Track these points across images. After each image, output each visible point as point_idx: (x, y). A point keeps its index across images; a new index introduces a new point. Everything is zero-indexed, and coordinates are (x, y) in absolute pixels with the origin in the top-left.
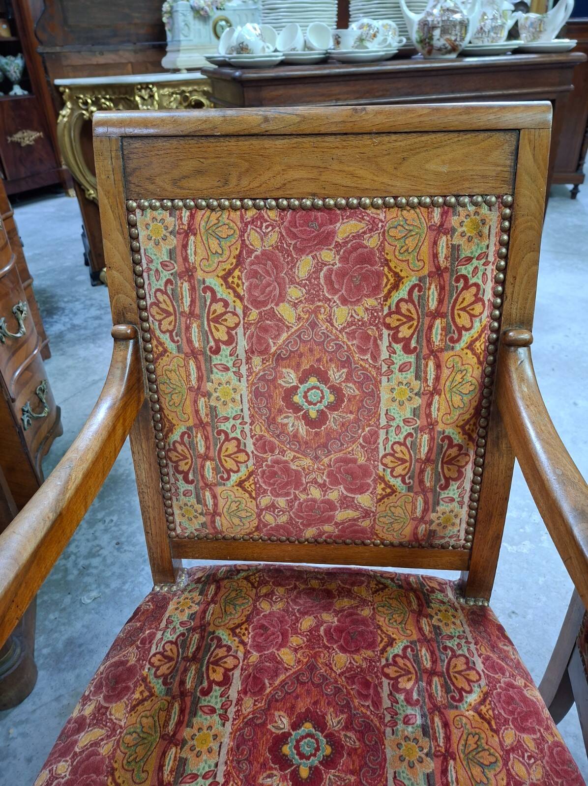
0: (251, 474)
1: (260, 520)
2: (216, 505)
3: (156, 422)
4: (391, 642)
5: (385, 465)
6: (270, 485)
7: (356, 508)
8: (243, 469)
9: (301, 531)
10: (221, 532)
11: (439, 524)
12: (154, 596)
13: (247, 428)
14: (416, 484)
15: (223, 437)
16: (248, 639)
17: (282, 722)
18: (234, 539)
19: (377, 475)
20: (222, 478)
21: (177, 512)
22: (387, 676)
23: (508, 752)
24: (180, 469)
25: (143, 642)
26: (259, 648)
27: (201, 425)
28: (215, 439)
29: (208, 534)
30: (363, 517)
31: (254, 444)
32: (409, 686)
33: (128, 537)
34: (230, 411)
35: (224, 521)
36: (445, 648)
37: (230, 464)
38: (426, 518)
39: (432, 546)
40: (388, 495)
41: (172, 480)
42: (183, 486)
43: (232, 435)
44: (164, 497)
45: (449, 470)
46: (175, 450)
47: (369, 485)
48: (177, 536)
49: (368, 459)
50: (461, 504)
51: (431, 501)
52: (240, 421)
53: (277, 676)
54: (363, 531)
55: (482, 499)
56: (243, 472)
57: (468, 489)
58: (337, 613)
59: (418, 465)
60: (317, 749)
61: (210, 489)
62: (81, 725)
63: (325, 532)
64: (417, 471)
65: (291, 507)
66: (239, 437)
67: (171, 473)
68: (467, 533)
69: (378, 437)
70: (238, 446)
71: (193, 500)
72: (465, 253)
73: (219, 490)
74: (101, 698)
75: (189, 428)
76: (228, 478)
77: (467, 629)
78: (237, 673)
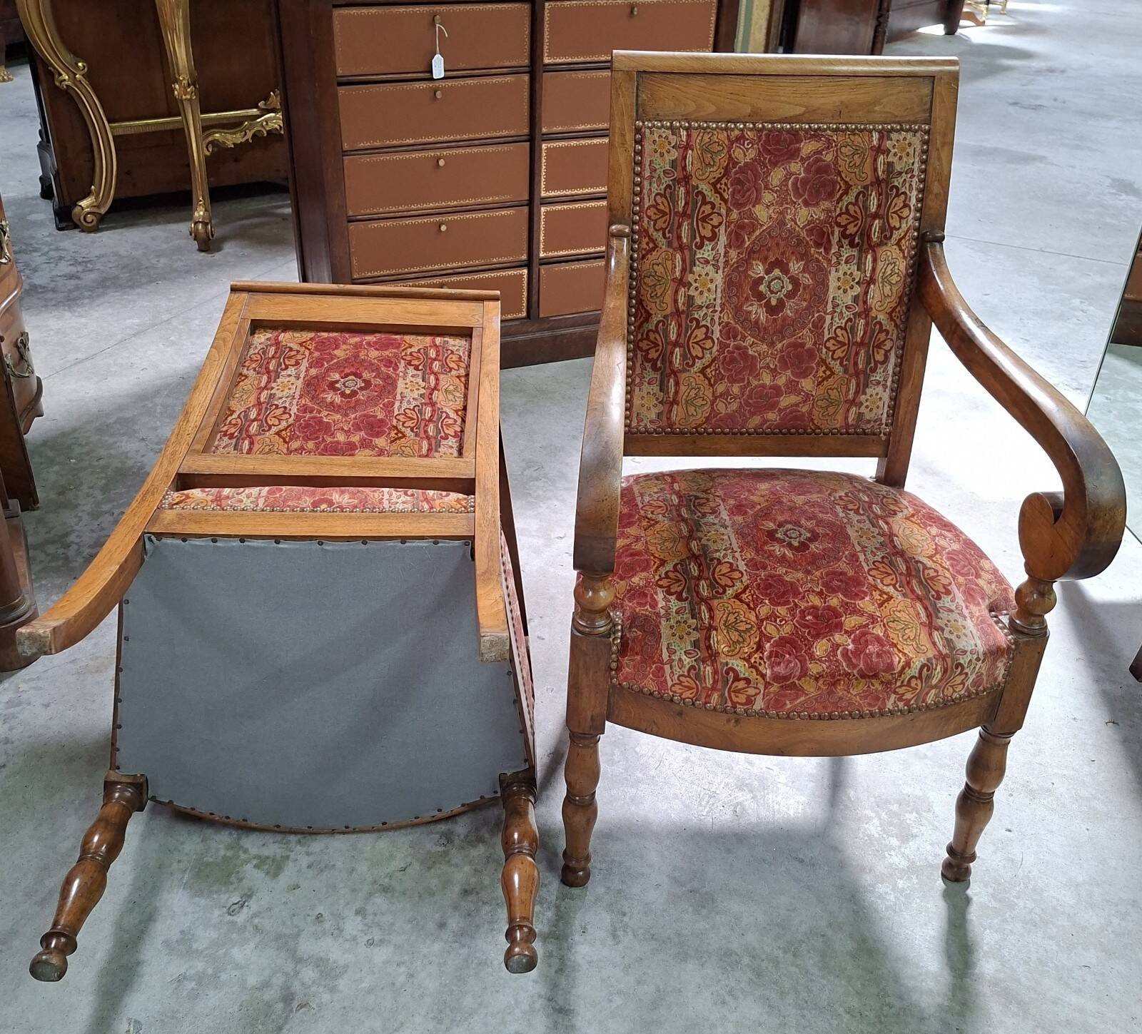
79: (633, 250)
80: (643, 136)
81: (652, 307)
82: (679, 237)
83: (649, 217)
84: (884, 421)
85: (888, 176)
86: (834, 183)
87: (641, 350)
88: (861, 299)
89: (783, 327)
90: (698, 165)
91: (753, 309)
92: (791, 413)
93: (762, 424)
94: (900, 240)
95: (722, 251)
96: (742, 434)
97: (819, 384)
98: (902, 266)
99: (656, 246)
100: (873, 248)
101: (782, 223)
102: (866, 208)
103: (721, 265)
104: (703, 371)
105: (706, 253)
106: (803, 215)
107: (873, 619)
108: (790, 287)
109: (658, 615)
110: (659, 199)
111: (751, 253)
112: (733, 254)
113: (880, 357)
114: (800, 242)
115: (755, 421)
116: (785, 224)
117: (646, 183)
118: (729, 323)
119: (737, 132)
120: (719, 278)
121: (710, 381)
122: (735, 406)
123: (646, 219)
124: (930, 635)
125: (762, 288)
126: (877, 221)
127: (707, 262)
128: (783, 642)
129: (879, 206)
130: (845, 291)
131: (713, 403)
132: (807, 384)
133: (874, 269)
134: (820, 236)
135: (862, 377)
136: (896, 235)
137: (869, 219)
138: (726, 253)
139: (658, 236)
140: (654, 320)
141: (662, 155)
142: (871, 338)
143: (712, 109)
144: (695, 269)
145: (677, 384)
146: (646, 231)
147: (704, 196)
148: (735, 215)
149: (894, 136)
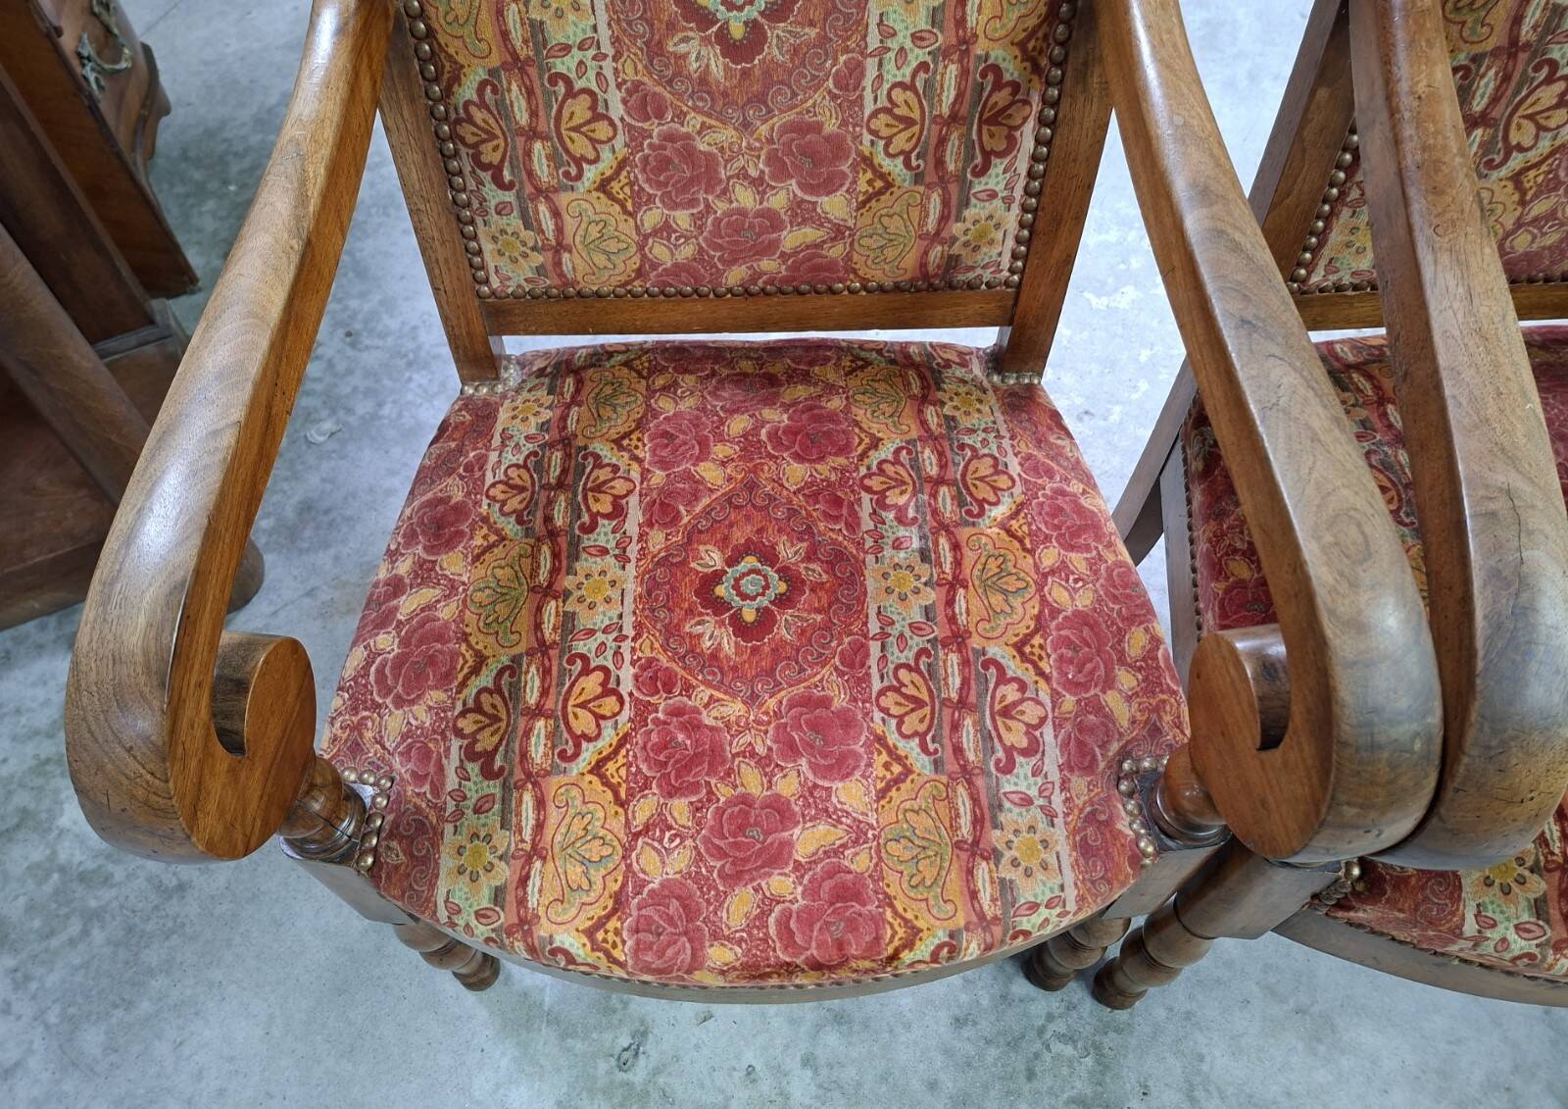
0: (622, 164)
1: (644, 256)
2: (559, 230)
3: (423, 61)
4: (876, 442)
5: (875, 133)
6: (660, 185)
7: (819, 221)
8: (606, 155)
9: (720, 273)
10: (574, 283)
11: (966, 244)
12: (466, 403)
13: (608, 66)
14: (930, 169)
15: (561, 88)
16: (644, 453)
17: (712, 558)
18: (598, 295)
19: (860, 154)
20: (567, 174)
21: (488, 247)
22: (868, 490)
23: (1045, 576)
24: (485, 159)
25: (469, 468)
26: (664, 464)
27: (516, 63)
28: (545, 92)
29: (550, 287)
30: (833, 239)
31: (625, 102)
32: (902, 500)
33: (366, 322)
34: (570, 29)
35: (578, 261)
36: (962, 447)
37: (580, 146)
38: (944, 234)
39: (951, 287)
40: (880, 193)
41: (472, 185)
42: (494, 195)
43: (579, 84)
44: (459, 219)
45: (992, 136)
46: (470, 120)
47: (844, 175)
48: (493, 293)
49: (844, 123)
50: (1008, 201)
51: (954, 201)
52: (592, 52)
53: (697, 499)
54: (831, 266)
55: (1047, 190)
56: (607, 162)
57: (1024, 173)
58: (786, 407)
59: (935, 128)
60: (767, 587)
61: (547, 198)
62: (396, 587)
63: (761, 274)
64: (933, 141)
65: (701, 228)
66: (594, 87)
67: (467, 169)
68: (1015, 256)
69: (862, 75)
70: (593, 107)
71: (515, 222)
73: (563, 199)
74: (419, 550)
75: (492, 72)
76: (579, 176)
77: (1000, 417)
78: (633, 501)
115: (735, 276)
118: (642, 83)
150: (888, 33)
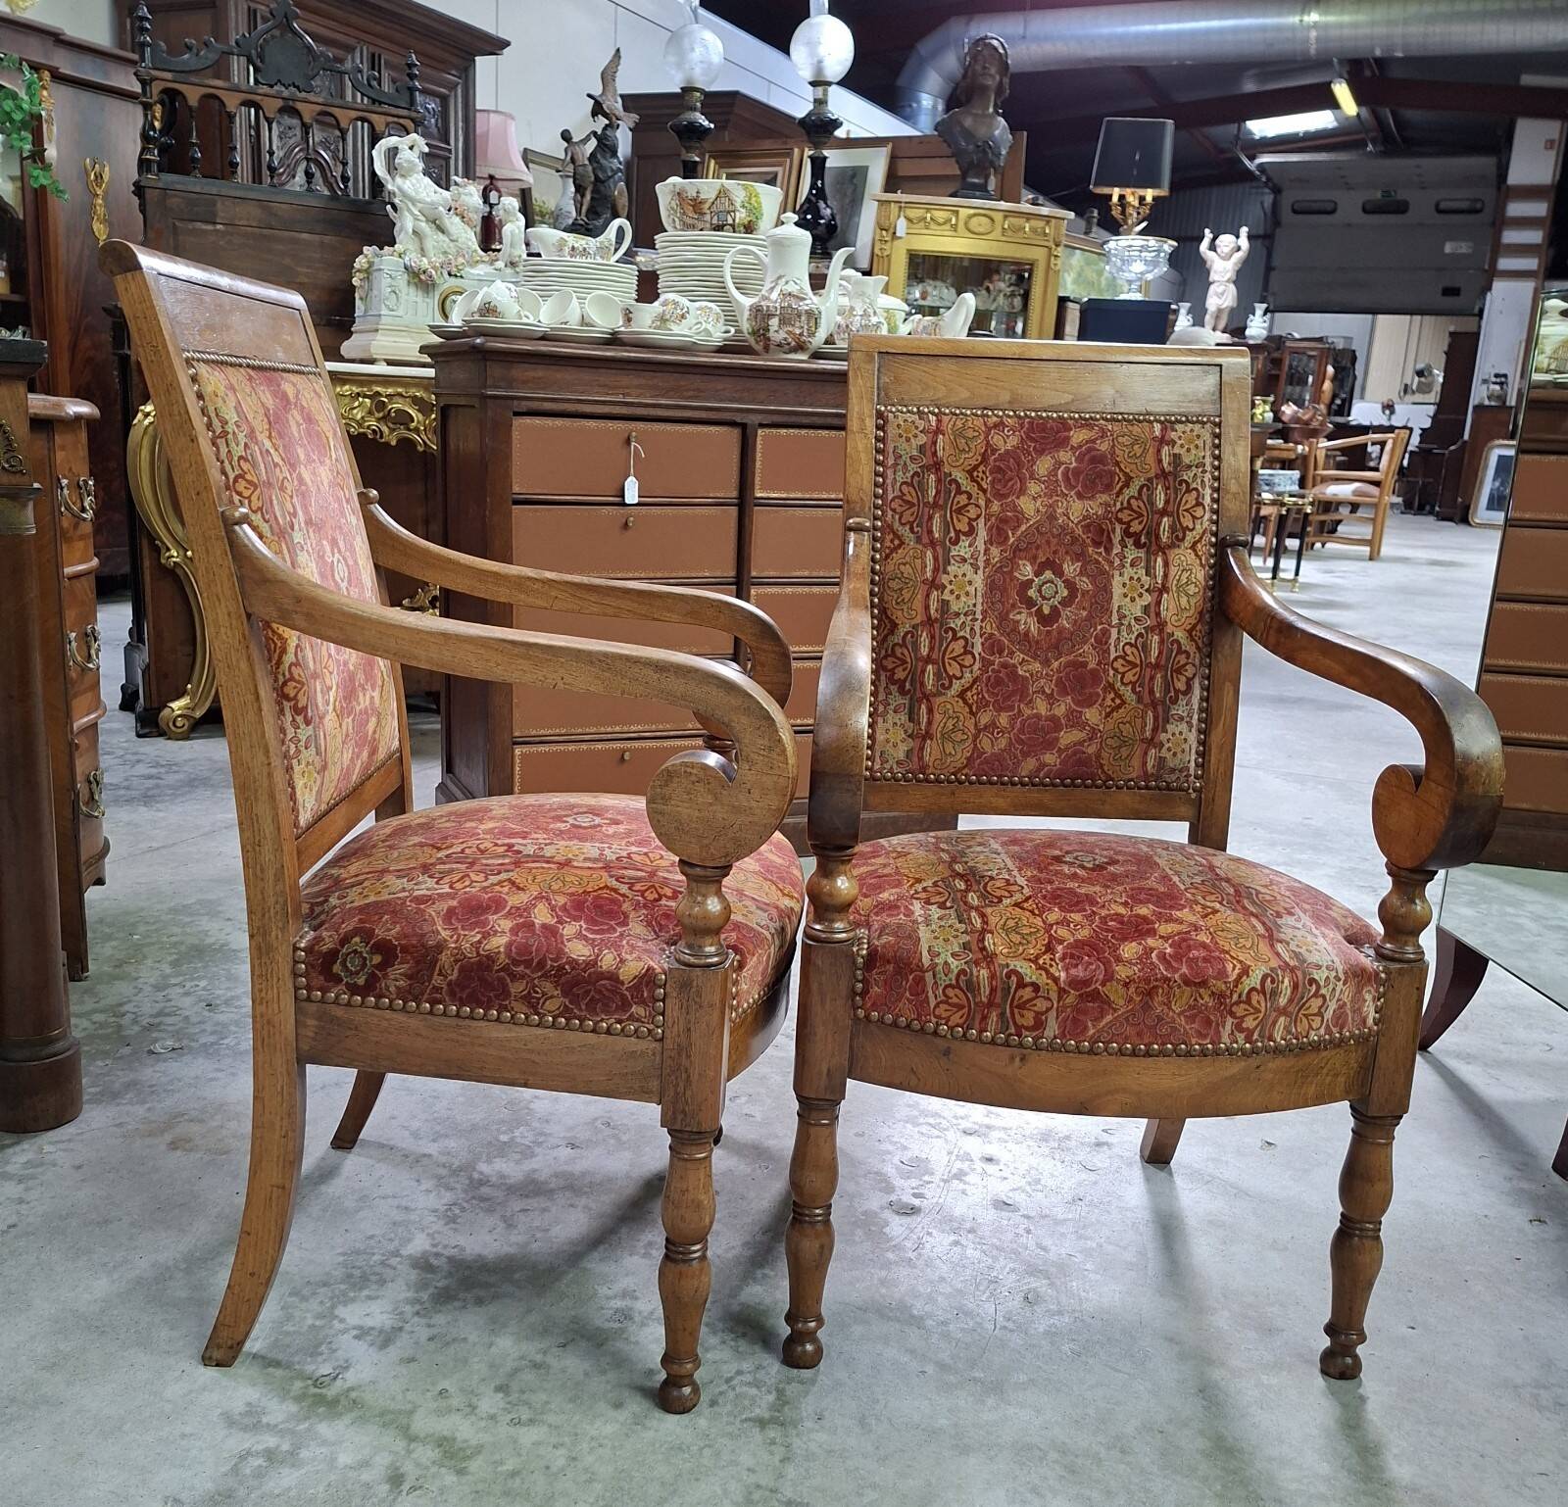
47: (1098, 695)
72: (1186, 460)
79: (874, 549)
80: (886, 422)
81: (898, 615)
82: (930, 532)
83: (894, 510)
84: (1192, 772)
85: (1175, 468)
86: (1112, 474)
87: (885, 669)
88: (1153, 610)
89: (1059, 640)
90: (949, 450)
91: (1022, 618)
92: (1075, 753)
93: (1039, 770)
94: (1195, 543)
95: (982, 548)
96: (1014, 784)
97: (1108, 715)
98: (1200, 575)
99: (902, 543)
100: (1163, 550)
101: (1052, 517)
102: (1152, 503)
103: (981, 564)
104: (962, 695)
105: (963, 549)
106: (1076, 510)
107: (1197, 928)
108: (1066, 593)
109: (915, 922)
110: (905, 489)
111: (1017, 550)
112: (995, 551)
113: (1181, 685)
114: (1075, 540)
116: (1056, 519)
117: (890, 472)
119: (995, 419)
120: (979, 580)
121: (971, 708)
122: (1003, 743)
123: (890, 513)
124: (1272, 946)
125: (1032, 593)
126: (1165, 519)
127: (964, 560)
128: (1079, 944)
129: (1167, 502)
130: (1133, 600)
131: (976, 737)
132: (1092, 715)
133: (1166, 576)
134: (1099, 533)
135: (1160, 709)
136: (1190, 537)
137: (1156, 516)
138: (986, 550)
139: (905, 531)
140: (901, 631)
141: (908, 440)
142: (1168, 660)
143: (965, 394)
144: (949, 568)
145: (930, 711)
146: (890, 527)
147: (958, 486)
148: (996, 507)
149: (1178, 427)
150: (1122, 617)
